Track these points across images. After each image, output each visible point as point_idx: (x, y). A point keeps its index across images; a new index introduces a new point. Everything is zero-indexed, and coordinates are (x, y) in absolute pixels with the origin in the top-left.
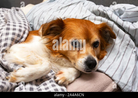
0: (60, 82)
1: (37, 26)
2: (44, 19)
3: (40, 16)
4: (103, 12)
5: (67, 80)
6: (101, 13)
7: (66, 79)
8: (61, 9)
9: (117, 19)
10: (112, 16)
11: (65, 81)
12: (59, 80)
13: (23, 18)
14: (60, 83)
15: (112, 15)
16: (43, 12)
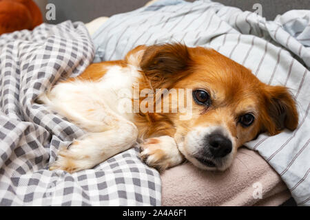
0: (150, 159)
1: (112, 55)
2: (128, 40)
3: (122, 35)
4: (258, 25)
5: (167, 159)
6: (254, 27)
7: (166, 156)
8: (167, 22)
9: (289, 38)
10: (277, 33)
11: (163, 158)
12: (149, 155)
13: (84, 36)
14: (151, 163)
15: (276, 31)
16: (129, 27)
